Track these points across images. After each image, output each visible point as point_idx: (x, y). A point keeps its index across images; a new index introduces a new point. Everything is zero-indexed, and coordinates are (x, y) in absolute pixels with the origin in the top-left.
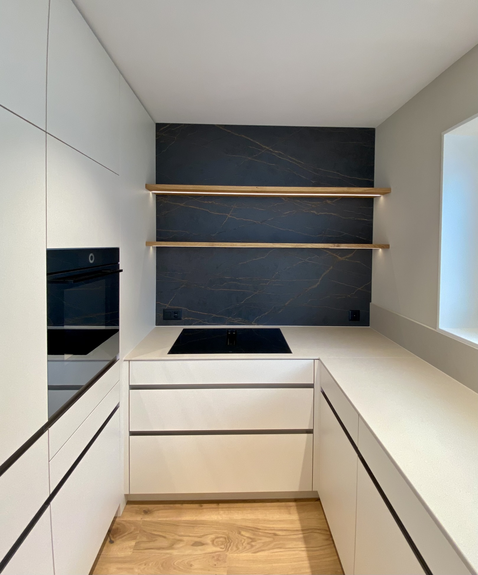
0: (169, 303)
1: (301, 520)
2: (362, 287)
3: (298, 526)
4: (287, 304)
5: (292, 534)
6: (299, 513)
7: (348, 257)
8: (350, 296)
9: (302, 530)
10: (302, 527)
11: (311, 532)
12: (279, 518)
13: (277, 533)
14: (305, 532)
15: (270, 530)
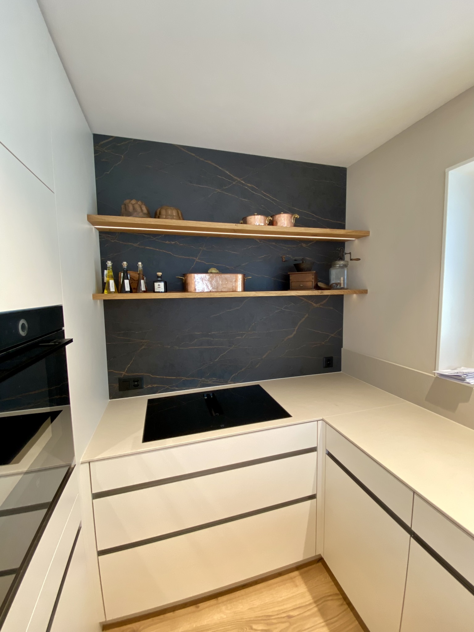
0: (126, 369)
1: (310, 590)
2: (335, 333)
3: (308, 599)
4: (264, 357)
5: (306, 610)
6: (306, 583)
7: (322, 303)
8: (324, 344)
9: (315, 602)
10: (314, 598)
11: (325, 601)
12: (287, 595)
13: (292, 613)
14: (318, 603)
15: (283, 612)
